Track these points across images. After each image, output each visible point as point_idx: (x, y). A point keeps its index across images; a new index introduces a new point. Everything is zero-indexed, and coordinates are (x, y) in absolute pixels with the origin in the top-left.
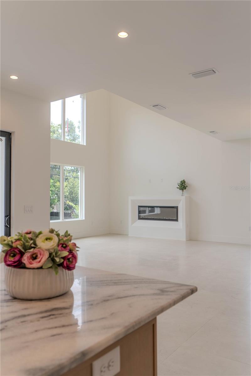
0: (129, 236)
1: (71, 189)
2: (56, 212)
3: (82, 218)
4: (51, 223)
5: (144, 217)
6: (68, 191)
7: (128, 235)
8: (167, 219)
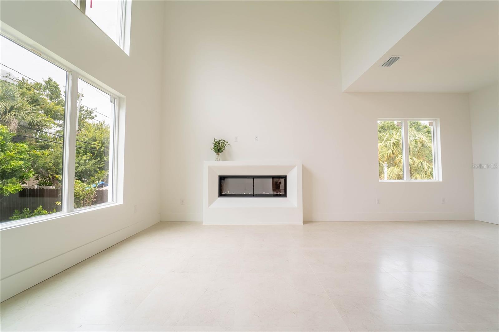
0: (204, 224)
7: (202, 223)
8: (268, 194)
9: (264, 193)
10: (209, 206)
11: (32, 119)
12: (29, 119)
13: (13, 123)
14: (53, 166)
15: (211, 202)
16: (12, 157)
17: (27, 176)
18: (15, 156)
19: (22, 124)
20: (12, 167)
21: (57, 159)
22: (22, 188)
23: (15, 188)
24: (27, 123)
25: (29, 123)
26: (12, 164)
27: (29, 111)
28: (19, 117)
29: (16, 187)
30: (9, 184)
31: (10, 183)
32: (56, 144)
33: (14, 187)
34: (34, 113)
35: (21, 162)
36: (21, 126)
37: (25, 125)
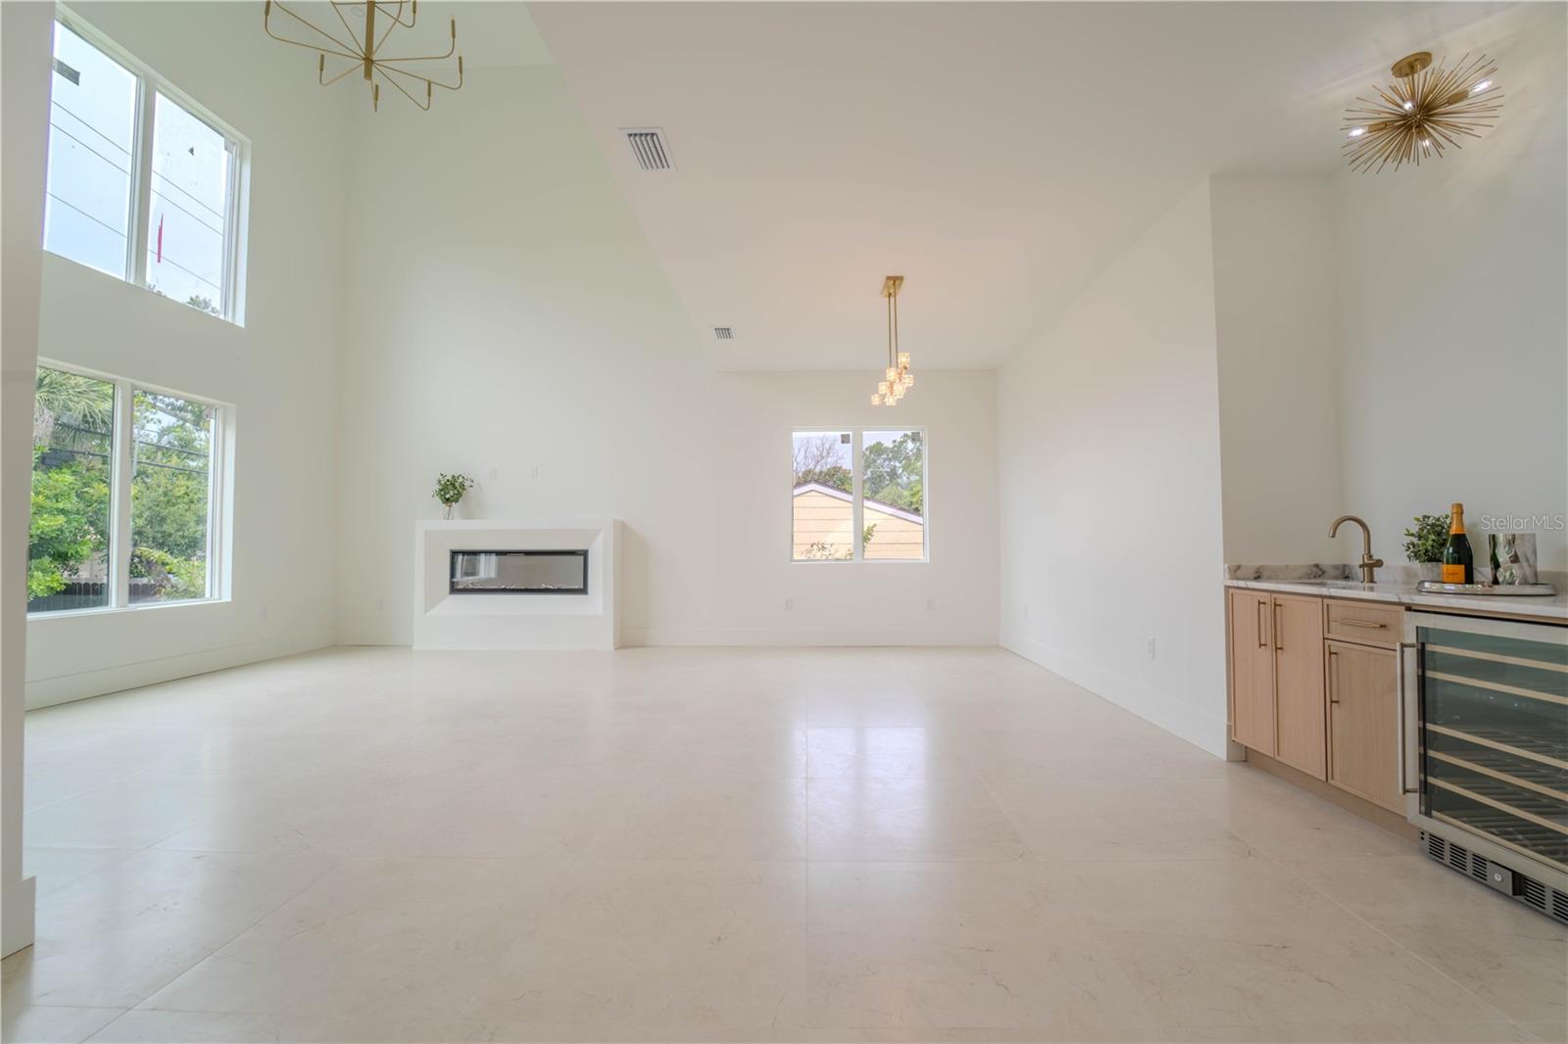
0: (414, 648)
1: (158, 506)
2: (86, 585)
3: (216, 596)
4: (34, 622)
5: (471, 586)
6: (147, 514)
7: (411, 646)
8: (551, 587)
9: (543, 586)
10: (426, 611)
11: (89, 406)
12: (80, 406)
13: (43, 422)
14: (147, 525)
15: (430, 603)
16: (42, 507)
17: (77, 552)
18: (48, 504)
19: (65, 421)
20: (39, 532)
21: (158, 509)
22: (65, 584)
23: (47, 584)
24: (77, 418)
25: (81, 417)
26: (41, 523)
27: (83, 388)
28: (56, 404)
29: (52, 581)
30: (36, 573)
31: (37, 569)
32: (156, 468)
33: (46, 581)
34: (94, 391)
35: (61, 519)
36: (64, 425)
37: (73, 423)
